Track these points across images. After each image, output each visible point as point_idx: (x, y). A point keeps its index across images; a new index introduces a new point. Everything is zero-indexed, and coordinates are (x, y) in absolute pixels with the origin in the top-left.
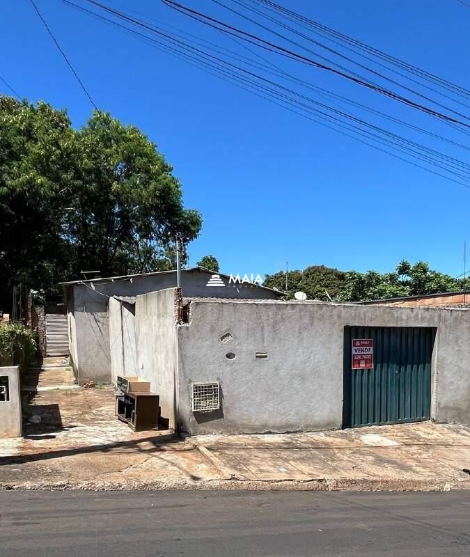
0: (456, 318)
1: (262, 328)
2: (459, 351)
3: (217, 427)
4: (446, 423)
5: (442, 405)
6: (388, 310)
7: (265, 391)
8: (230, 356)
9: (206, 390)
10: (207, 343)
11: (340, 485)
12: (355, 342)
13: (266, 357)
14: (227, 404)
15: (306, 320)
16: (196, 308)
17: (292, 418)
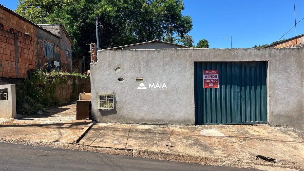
0: (284, 54)
1: (140, 64)
2: (288, 77)
3: (113, 119)
4: (279, 126)
5: (275, 114)
6: (227, 51)
7: (142, 99)
8: (120, 80)
9: (106, 98)
10: (107, 72)
11: (142, 154)
12: (205, 72)
13: (142, 80)
14: (119, 106)
15: (168, 59)
16: (100, 54)
17: (160, 116)
